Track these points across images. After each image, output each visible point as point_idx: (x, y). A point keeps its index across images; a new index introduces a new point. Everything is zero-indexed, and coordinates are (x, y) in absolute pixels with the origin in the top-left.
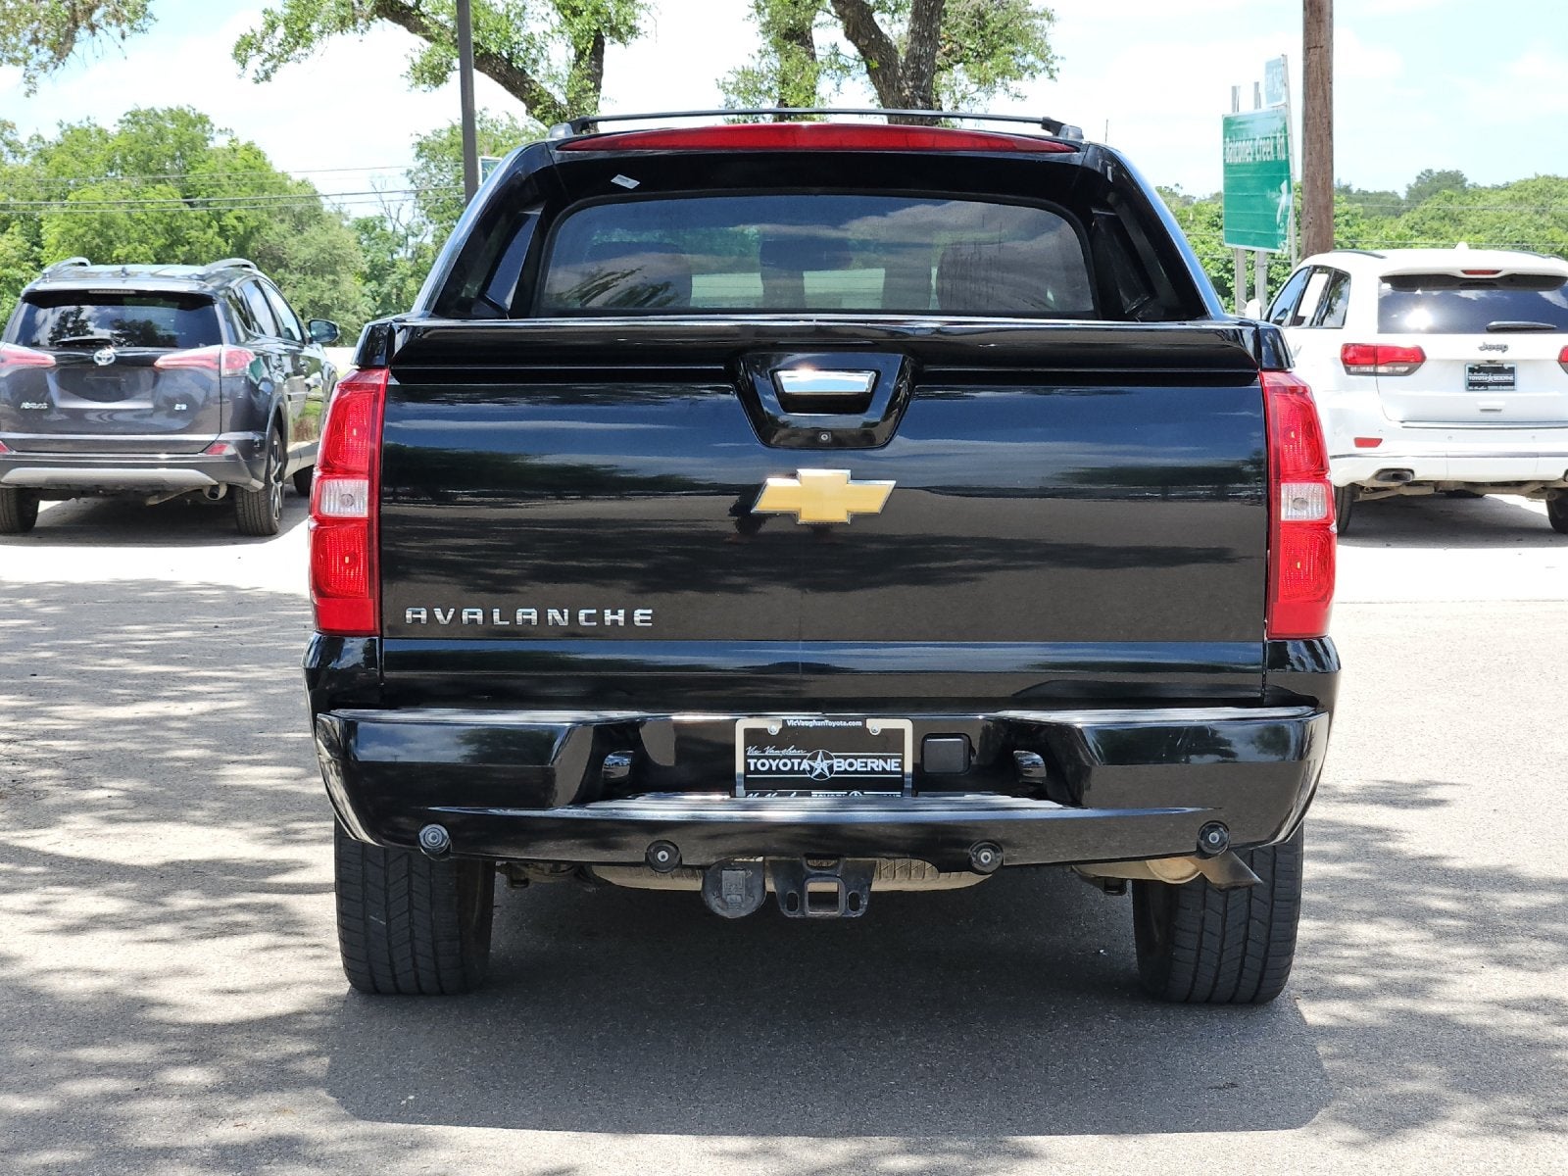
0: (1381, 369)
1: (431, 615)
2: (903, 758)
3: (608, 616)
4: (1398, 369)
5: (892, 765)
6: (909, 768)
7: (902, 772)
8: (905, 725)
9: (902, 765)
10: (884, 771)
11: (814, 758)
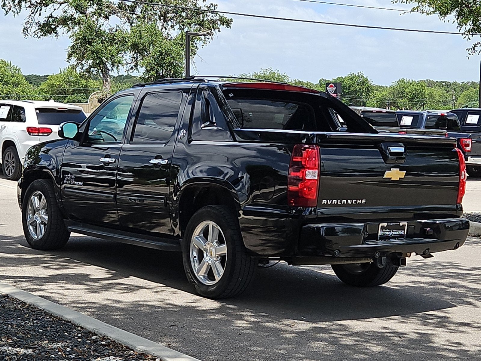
0: (40, 134)
1: (327, 202)
2: (405, 231)
3: (358, 201)
4: (44, 134)
5: (402, 233)
6: (405, 233)
7: (404, 234)
8: (406, 224)
9: (404, 233)
10: (401, 234)
11: (390, 232)
